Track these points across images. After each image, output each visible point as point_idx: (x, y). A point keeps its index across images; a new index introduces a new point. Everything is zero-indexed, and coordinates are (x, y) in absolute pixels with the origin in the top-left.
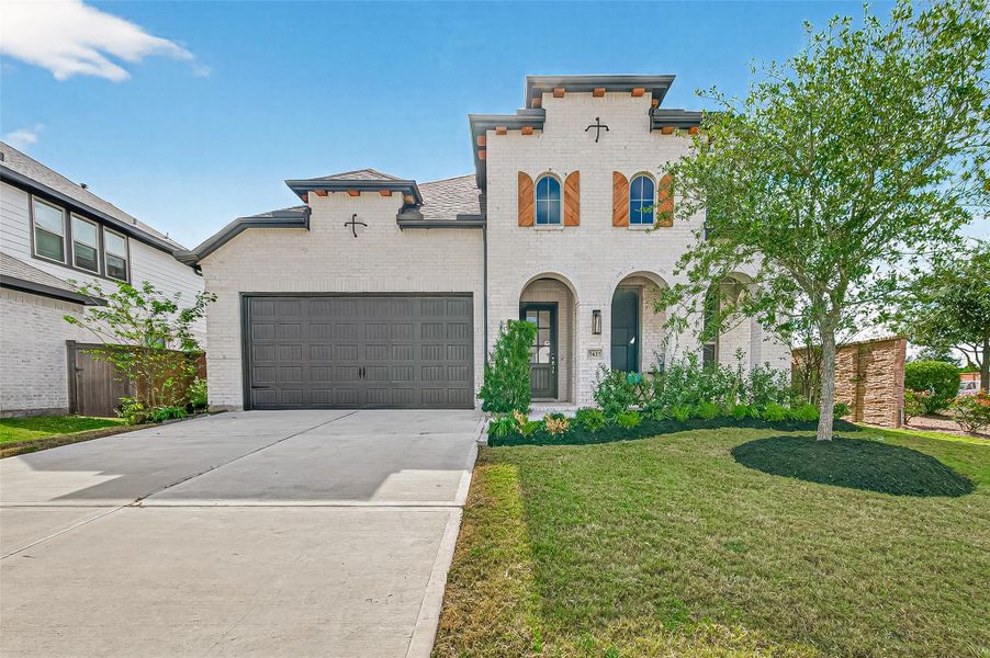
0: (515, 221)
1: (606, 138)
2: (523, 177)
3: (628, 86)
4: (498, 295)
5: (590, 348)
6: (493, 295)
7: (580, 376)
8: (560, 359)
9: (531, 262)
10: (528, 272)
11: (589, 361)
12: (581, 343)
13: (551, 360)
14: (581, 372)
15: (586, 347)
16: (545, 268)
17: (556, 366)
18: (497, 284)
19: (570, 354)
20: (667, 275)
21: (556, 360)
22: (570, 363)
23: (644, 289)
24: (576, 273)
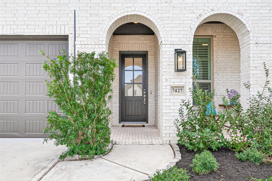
4: (85, 36)
5: (173, 84)
6: (81, 36)
7: (164, 111)
8: (149, 93)
9: (117, 5)
10: (113, 14)
11: (172, 97)
12: (164, 80)
13: (143, 94)
14: (164, 108)
15: (169, 84)
16: (130, 10)
17: (147, 98)
18: (86, 25)
19: (156, 89)
20: (244, 17)
21: (147, 94)
22: (156, 96)
23: (214, 39)
24: (159, 15)
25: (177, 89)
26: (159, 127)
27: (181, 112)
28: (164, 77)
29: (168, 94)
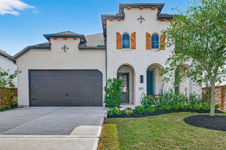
0: (116, 47)
1: (144, 22)
2: (118, 34)
3: (150, 6)
4: (110, 71)
5: (139, 87)
6: (108, 71)
7: (136, 96)
8: (130, 91)
9: (120, 60)
10: (120, 63)
11: (139, 91)
12: (136, 86)
13: (127, 91)
14: (137, 95)
15: (138, 87)
16: (125, 62)
17: (129, 93)
18: (110, 67)
19: (133, 89)
20: (163, 65)
21: (129, 91)
22: (133, 92)
23: (156, 69)
24: (135, 64)
25: (141, 89)
26: (134, 104)
27: (142, 95)
28: (136, 85)
29: (138, 90)
